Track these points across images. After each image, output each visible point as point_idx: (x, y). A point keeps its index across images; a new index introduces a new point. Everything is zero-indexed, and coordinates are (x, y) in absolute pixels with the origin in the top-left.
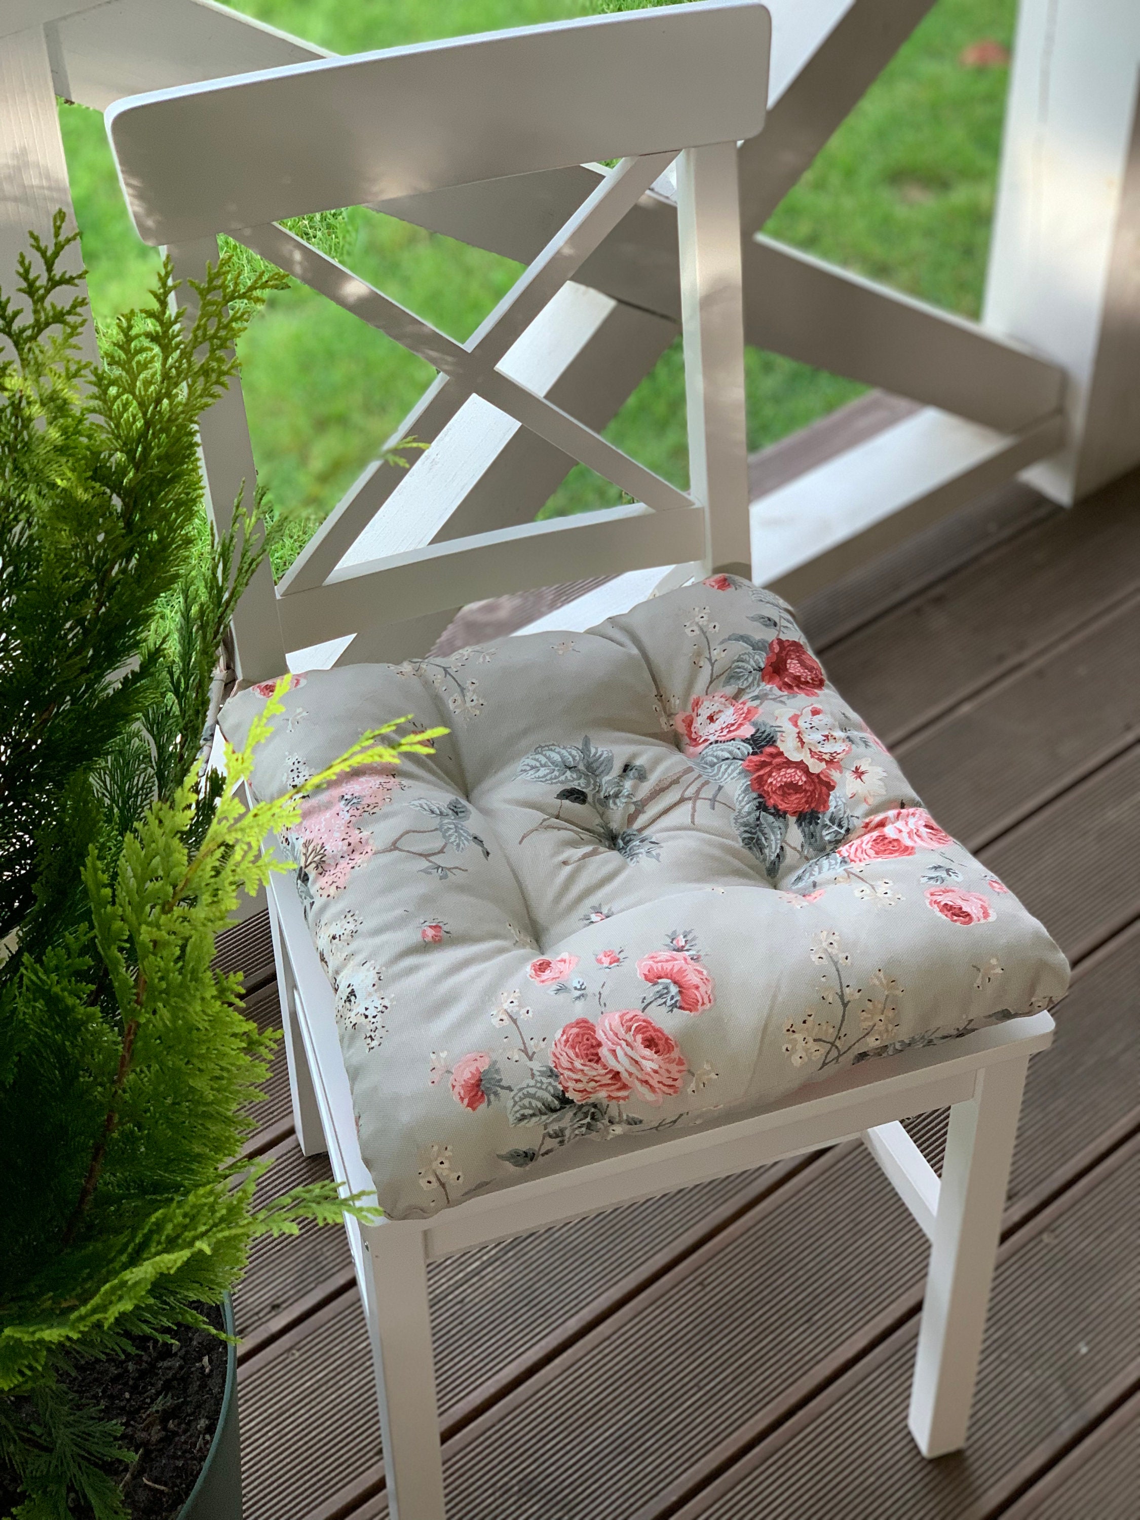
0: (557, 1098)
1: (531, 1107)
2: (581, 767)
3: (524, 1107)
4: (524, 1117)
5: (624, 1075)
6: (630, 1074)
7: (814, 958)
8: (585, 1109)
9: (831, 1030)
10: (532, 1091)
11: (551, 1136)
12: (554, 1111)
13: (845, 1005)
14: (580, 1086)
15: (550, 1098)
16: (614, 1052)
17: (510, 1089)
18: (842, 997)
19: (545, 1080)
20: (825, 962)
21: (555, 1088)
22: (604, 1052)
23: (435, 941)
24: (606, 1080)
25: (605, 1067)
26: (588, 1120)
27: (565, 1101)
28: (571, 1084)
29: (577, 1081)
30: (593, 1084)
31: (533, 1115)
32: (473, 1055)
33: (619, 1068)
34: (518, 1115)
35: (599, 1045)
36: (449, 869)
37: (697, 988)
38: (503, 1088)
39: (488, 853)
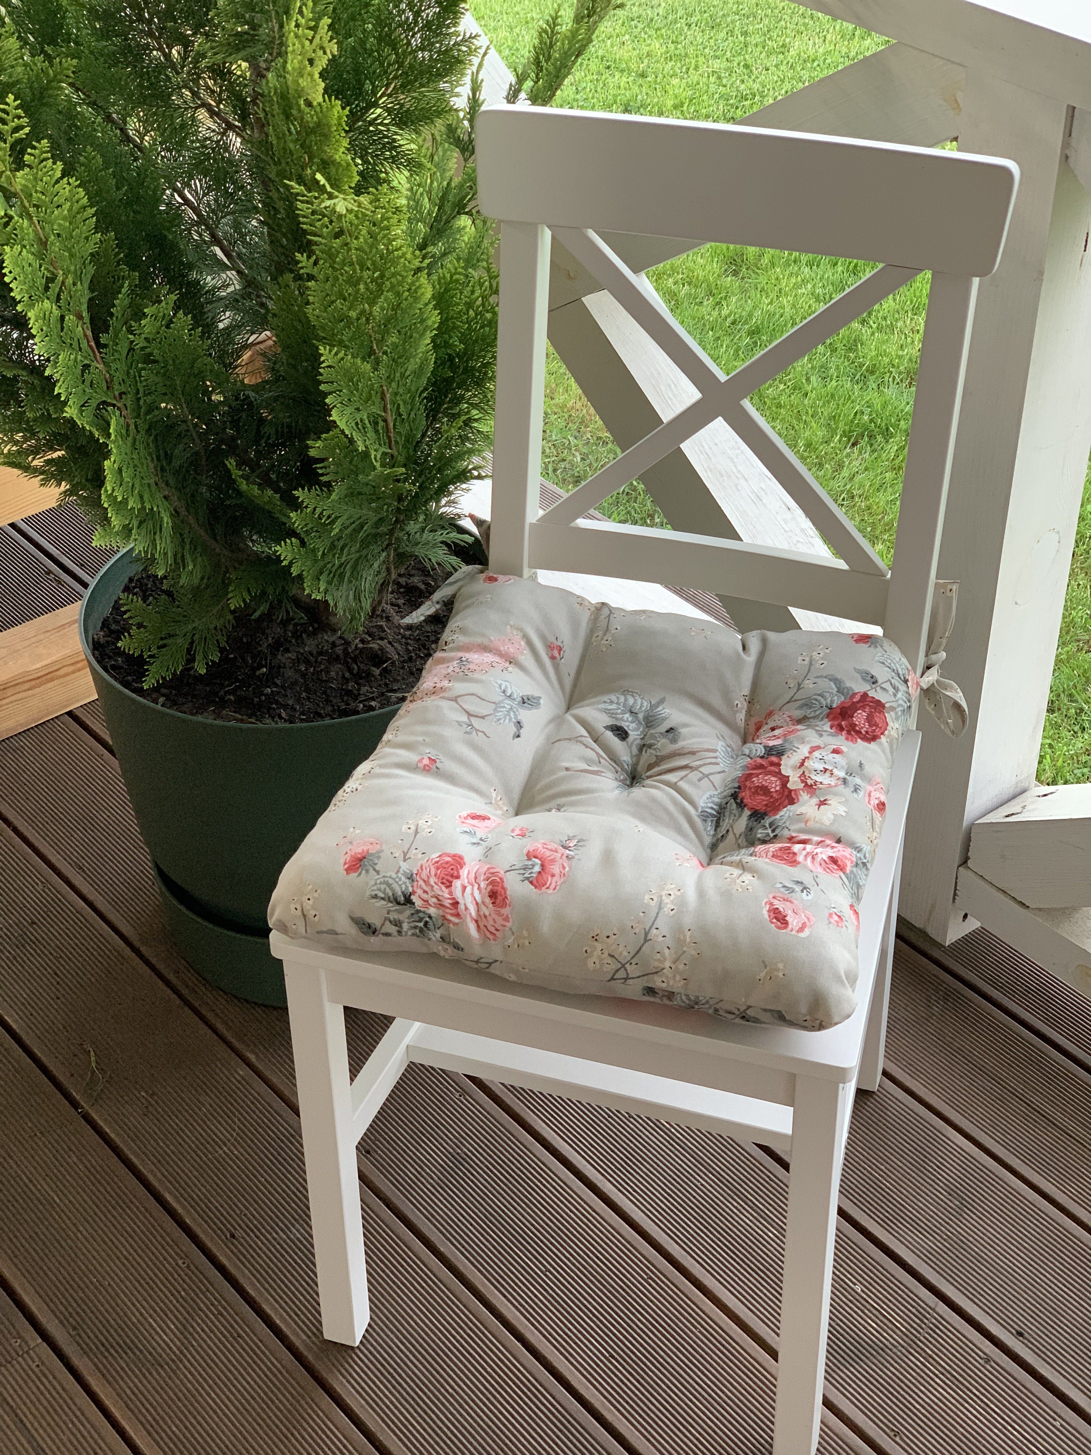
0: (405, 896)
1: (384, 892)
2: (641, 716)
3: (379, 890)
4: (375, 897)
5: (462, 907)
6: (466, 908)
7: (647, 897)
8: (421, 915)
9: (625, 953)
10: (391, 881)
11: (390, 922)
12: (399, 903)
13: (646, 940)
14: (425, 896)
15: (400, 893)
16: (464, 888)
17: (378, 872)
18: (646, 934)
19: (403, 879)
20: (653, 903)
21: (407, 887)
22: (457, 884)
23: (424, 769)
24: (447, 903)
25: (451, 893)
26: (421, 924)
27: (408, 901)
28: (419, 892)
29: (425, 892)
30: (434, 900)
31: (383, 899)
32: (371, 840)
33: (461, 900)
34: (373, 893)
35: (458, 877)
36: (477, 730)
37: (553, 876)
38: (374, 870)
39: (518, 736)
